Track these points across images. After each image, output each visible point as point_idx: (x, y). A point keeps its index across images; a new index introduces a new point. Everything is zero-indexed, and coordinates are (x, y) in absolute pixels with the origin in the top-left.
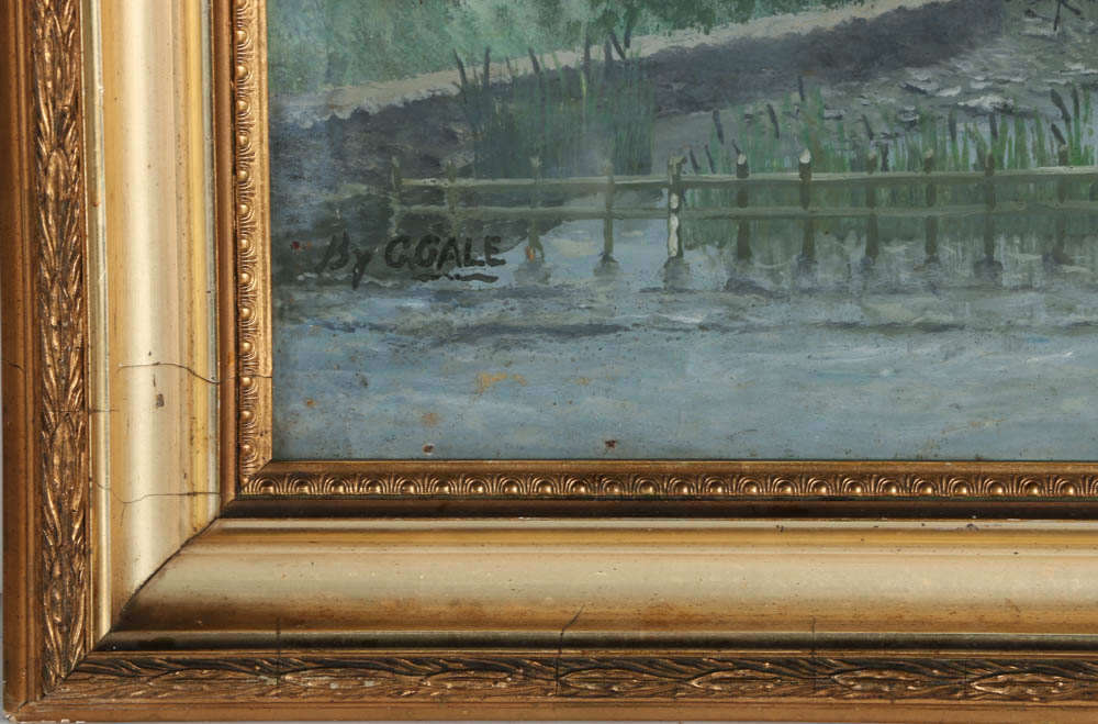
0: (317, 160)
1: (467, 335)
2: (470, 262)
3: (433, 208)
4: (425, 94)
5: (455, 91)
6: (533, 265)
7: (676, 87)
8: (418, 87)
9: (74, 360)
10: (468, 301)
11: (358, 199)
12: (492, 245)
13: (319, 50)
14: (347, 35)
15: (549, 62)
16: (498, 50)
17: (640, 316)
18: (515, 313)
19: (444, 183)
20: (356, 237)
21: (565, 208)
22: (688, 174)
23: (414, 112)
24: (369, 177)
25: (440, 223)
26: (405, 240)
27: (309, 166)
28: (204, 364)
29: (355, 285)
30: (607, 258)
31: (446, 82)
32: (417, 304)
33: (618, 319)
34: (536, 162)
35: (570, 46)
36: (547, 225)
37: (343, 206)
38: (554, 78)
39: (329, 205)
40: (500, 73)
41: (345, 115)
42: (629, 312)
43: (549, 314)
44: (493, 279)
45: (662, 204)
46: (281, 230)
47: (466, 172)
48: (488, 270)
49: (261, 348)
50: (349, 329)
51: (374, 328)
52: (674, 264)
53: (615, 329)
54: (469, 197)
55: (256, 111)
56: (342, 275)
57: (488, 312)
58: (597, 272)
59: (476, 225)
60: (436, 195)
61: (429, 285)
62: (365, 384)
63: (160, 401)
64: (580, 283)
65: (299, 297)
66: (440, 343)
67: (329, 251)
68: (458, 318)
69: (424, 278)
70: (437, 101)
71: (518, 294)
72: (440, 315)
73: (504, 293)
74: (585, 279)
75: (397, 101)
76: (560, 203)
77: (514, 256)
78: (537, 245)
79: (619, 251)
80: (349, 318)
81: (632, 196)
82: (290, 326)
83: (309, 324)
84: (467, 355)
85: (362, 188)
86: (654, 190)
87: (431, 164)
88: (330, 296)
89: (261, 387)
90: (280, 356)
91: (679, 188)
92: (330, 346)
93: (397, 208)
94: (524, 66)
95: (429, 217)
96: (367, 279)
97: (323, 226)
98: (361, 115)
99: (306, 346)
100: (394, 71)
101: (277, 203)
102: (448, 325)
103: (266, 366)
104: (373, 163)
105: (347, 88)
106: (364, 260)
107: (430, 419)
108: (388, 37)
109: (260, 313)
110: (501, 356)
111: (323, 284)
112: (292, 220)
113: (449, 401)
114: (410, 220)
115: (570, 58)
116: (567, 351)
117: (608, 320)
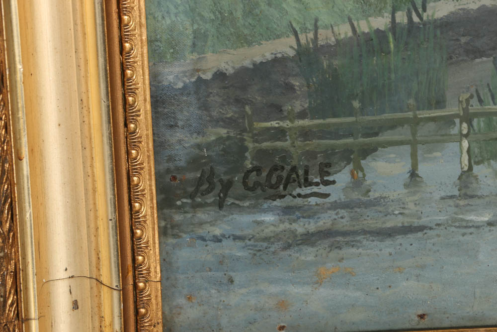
0: (188, 112)
1: (309, 239)
2: (307, 183)
3: (279, 144)
4: (269, 57)
5: (291, 53)
6: (357, 183)
7: (463, 40)
8: (263, 52)
9: (9, 282)
11: (220, 140)
12: (325, 170)
13: (186, 26)
14: (207, 15)
15: (363, 27)
16: (325, 19)
17: (442, 218)
19: (286, 124)
20: (220, 169)
21: (380, 138)
22: (475, 106)
23: (261, 71)
24: (228, 123)
25: (285, 155)
26: (258, 170)
27: (182, 117)
28: (109, 274)
29: (221, 206)
30: (413, 174)
31: (286, 46)
32: (269, 218)
33: (424, 221)
34: (356, 104)
35: (379, 13)
36: (367, 151)
37: (209, 146)
38: (368, 38)
39: (199, 146)
40: (325, 37)
41: (208, 76)
42: (432, 215)
43: (371, 219)
44: (326, 196)
45: (455, 131)
46: (164, 166)
47: (302, 115)
48: (322, 189)
49: (151, 260)
50: (217, 240)
51: (236, 238)
52: (466, 176)
53: (421, 228)
54: (306, 134)
55: (140, 78)
56: (210, 199)
57: (325, 221)
58: (406, 186)
59: (312, 155)
60: (280, 133)
61: (278, 203)
62: (231, 281)
63: (75, 305)
64: (393, 195)
65: (178, 218)
66: (288, 247)
67: (199, 182)
68: (300, 227)
69: (274, 198)
70: (278, 62)
71: (346, 206)
72: (287, 225)
73: (335, 206)
74: (396, 191)
75: (247, 63)
76: (376, 134)
77: (342, 177)
78: (360, 168)
79: (422, 169)
80: (217, 232)
81: (432, 126)
82: (171, 241)
83: (186, 238)
84: (309, 254)
85: (223, 132)
86: (449, 121)
87: (276, 110)
88: (201, 215)
89: (153, 290)
90: (166, 263)
91: (468, 118)
92: (204, 254)
93: (251, 145)
94: (344, 31)
95: (275, 151)
96: (229, 201)
97: (195, 162)
98: (220, 76)
99: (184, 255)
100: (248, 42)
101: (159, 146)
102: (293, 233)
103: (156, 273)
104: (230, 112)
105: (209, 55)
106: (227, 186)
107: (282, 305)
108: (239, 14)
109: (149, 233)
110: (334, 254)
111: (196, 206)
112: (171, 159)
113: (295, 290)
114: (261, 154)
115: (381, 22)
116: (387, 247)
117: (416, 222)
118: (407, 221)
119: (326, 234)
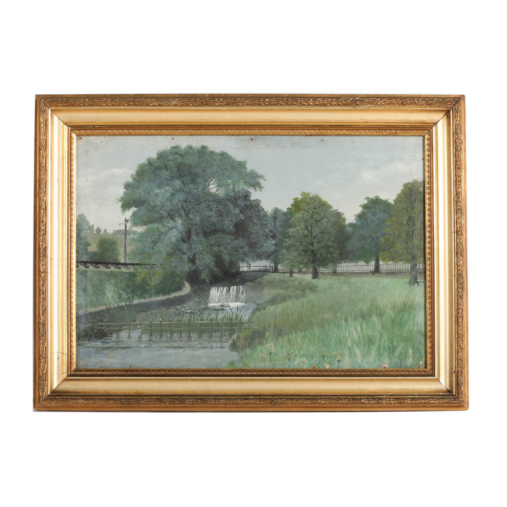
0: (83, 320)
1: (107, 348)
2: (108, 337)
3: (102, 328)
4: (100, 310)
5: (105, 309)
6: (117, 337)
7: (140, 308)
8: (99, 308)
10: (107, 343)
11: (90, 326)
12: (111, 334)
13: (84, 303)
14: (89, 300)
15: (120, 305)
16: (112, 303)
17: (135, 345)
18: (114, 345)
19: (103, 324)
20: (90, 333)
21: (123, 328)
22: (142, 323)
23: (99, 312)
24: (92, 323)
25: (103, 330)
26: (97, 333)
27: (82, 321)
28: (66, 351)
29: (89, 340)
30: (129, 336)
31: (104, 308)
32: (99, 343)
33: (131, 346)
34: (118, 320)
35: (123, 302)
36: (120, 330)
37: (87, 327)
38: (121, 307)
39: (85, 328)
40: (112, 306)
41: (88, 313)
42: (133, 345)
43: (120, 345)
44: (111, 339)
45: (138, 327)
46: (78, 331)
47: (107, 322)
48: (111, 338)
49: (74, 350)
50: (88, 347)
51: (93, 347)
52: (140, 337)
53: (130, 347)
54: (107, 326)
55: (74, 311)
56: (87, 339)
57: (110, 345)
58: (128, 338)
59: (108, 330)
60: (102, 326)
61: (101, 340)
62: (91, 356)
63: (58, 358)
64: (125, 340)
65: (80, 342)
66: (103, 350)
67: (85, 335)
68: (106, 346)
69: (100, 339)
70: (102, 311)
71: (115, 342)
72: (102, 345)
73: (113, 342)
74: (126, 339)
75: (96, 311)
77: (115, 336)
78: (118, 334)
79: (131, 335)
80: (88, 346)
81: (133, 326)
82: (79, 347)
83: (82, 347)
84: (107, 352)
85: (91, 325)
86: (137, 325)
87: (101, 321)
88: (85, 342)
89: (74, 356)
90: (77, 352)
91: (141, 325)
92: (85, 350)
93: (96, 328)
94: (116, 305)
95: (101, 329)
96: (91, 339)
97: (84, 331)
98: (90, 313)
99: (81, 350)
100: (96, 306)
101: (77, 327)
102: (104, 347)
103: (75, 353)
104: (92, 321)
105: (88, 309)
106: (91, 336)
107: (101, 362)
108: (95, 300)
109: (74, 344)
110: (113, 352)
111: (84, 340)
112: (79, 330)
113: (104, 359)
114: (98, 330)
115: (123, 304)
116: (123, 351)
117: (129, 346)
118: (126, 346)
119: (111, 347)
